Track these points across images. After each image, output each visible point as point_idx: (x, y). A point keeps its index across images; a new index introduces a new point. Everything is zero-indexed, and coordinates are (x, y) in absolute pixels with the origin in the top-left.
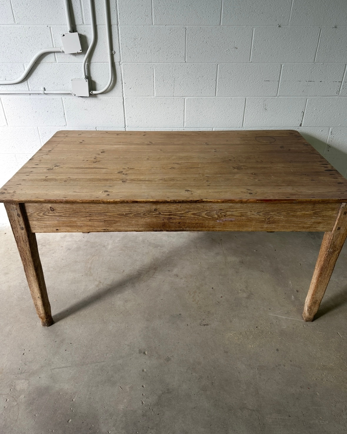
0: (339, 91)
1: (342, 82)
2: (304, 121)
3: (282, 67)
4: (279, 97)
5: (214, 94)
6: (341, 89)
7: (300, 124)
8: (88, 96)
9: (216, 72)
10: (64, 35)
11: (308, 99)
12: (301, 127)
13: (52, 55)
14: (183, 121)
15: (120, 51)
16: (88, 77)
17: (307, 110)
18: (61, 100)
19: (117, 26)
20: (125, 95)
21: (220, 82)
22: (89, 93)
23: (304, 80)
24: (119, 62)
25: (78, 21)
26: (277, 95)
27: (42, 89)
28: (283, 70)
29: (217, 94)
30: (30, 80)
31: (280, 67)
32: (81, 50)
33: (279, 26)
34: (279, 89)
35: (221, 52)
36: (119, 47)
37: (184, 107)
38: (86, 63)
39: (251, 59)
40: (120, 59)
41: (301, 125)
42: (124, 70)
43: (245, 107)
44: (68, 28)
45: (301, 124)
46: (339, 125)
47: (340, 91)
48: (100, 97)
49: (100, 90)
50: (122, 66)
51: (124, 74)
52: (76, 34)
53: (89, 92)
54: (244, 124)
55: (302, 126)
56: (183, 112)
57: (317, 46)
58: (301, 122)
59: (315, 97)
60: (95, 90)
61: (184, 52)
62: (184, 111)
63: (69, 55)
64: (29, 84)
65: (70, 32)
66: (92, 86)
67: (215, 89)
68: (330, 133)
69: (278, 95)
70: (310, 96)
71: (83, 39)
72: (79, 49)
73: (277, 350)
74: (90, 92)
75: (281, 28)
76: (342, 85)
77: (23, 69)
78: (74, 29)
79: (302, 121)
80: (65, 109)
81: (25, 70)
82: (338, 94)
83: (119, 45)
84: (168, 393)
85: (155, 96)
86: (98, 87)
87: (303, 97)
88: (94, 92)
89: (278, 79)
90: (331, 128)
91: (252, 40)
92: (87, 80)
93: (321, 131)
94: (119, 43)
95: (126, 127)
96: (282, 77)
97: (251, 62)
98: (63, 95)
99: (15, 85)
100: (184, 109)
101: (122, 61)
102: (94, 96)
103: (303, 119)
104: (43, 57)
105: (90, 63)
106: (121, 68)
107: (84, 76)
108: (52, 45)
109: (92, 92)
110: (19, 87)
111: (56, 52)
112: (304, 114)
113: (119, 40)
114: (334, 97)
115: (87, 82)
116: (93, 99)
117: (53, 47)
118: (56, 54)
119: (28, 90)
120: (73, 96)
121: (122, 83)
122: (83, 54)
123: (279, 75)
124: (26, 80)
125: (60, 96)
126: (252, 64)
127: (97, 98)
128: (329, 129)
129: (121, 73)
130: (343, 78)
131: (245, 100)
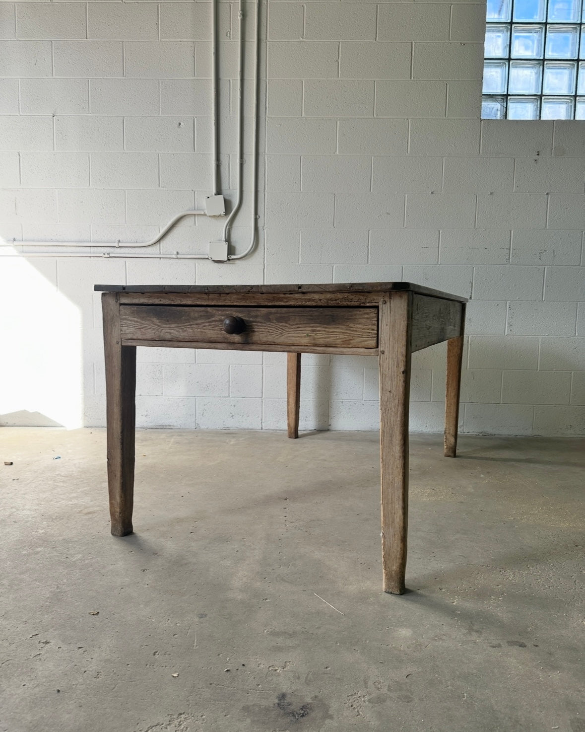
0: (509, 259)
1: (510, 249)
2: (474, 294)
3: (441, 232)
4: (441, 265)
5: (366, 261)
6: (511, 257)
8: (225, 259)
9: (368, 237)
10: (208, 198)
11: (475, 268)
12: (471, 301)
13: (193, 218)
15: (264, 216)
16: (228, 240)
17: (475, 280)
18: (194, 266)
19: (264, 191)
20: (267, 261)
21: (373, 249)
22: (228, 257)
23: (467, 247)
24: (263, 227)
25: (225, 186)
27: (175, 253)
28: (442, 236)
29: (369, 262)
30: (163, 243)
31: (438, 233)
32: (224, 213)
33: (432, 193)
34: (439, 256)
35: (373, 217)
36: (264, 211)
37: (333, 275)
38: (227, 227)
40: (265, 223)
41: (471, 298)
42: (268, 236)
44: (214, 191)
45: (471, 296)
46: (517, 298)
47: (511, 260)
48: (237, 262)
49: (238, 255)
50: (266, 231)
51: (267, 239)
52: (221, 197)
53: (228, 255)
55: (473, 299)
57: (476, 211)
59: (482, 265)
60: (234, 254)
61: (333, 217)
63: (210, 218)
64: (161, 247)
65: (215, 195)
66: (231, 250)
67: (367, 256)
68: (508, 307)
69: (439, 263)
70: (476, 264)
71: (227, 204)
72: (222, 210)
75: (434, 195)
76: (511, 252)
77: (158, 232)
78: (219, 192)
79: (471, 293)
80: (197, 276)
81: (159, 232)
82: (508, 262)
83: (264, 209)
85: (300, 262)
86: (237, 252)
87: (469, 266)
88: (233, 257)
89: (438, 246)
90: (508, 302)
91: (405, 205)
92: (227, 243)
93: (496, 305)
94: (264, 208)
96: (441, 244)
97: (406, 228)
98: (197, 260)
99: (145, 249)
100: (333, 278)
101: (266, 226)
102: (231, 262)
103: (472, 290)
104: (182, 220)
105: (231, 228)
106: (264, 233)
107: (223, 239)
108: (194, 209)
109: (230, 257)
110: (149, 250)
111: (198, 215)
112: (472, 285)
113: (264, 205)
114: (504, 266)
115: (227, 245)
116: (231, 265)
117: (195, 209)
118: (196, 217)
119: (159, 253)
120: (210, 261)
121: (264, 249)
122: (225, 217)
123: (437, 241)
124: (158, 243)
125: (193, 261)
126: (406, 229)
127: (234, 263)
128: (506, 303)
129: (264, 239)
130: (510, 244)
131: (401, 268)
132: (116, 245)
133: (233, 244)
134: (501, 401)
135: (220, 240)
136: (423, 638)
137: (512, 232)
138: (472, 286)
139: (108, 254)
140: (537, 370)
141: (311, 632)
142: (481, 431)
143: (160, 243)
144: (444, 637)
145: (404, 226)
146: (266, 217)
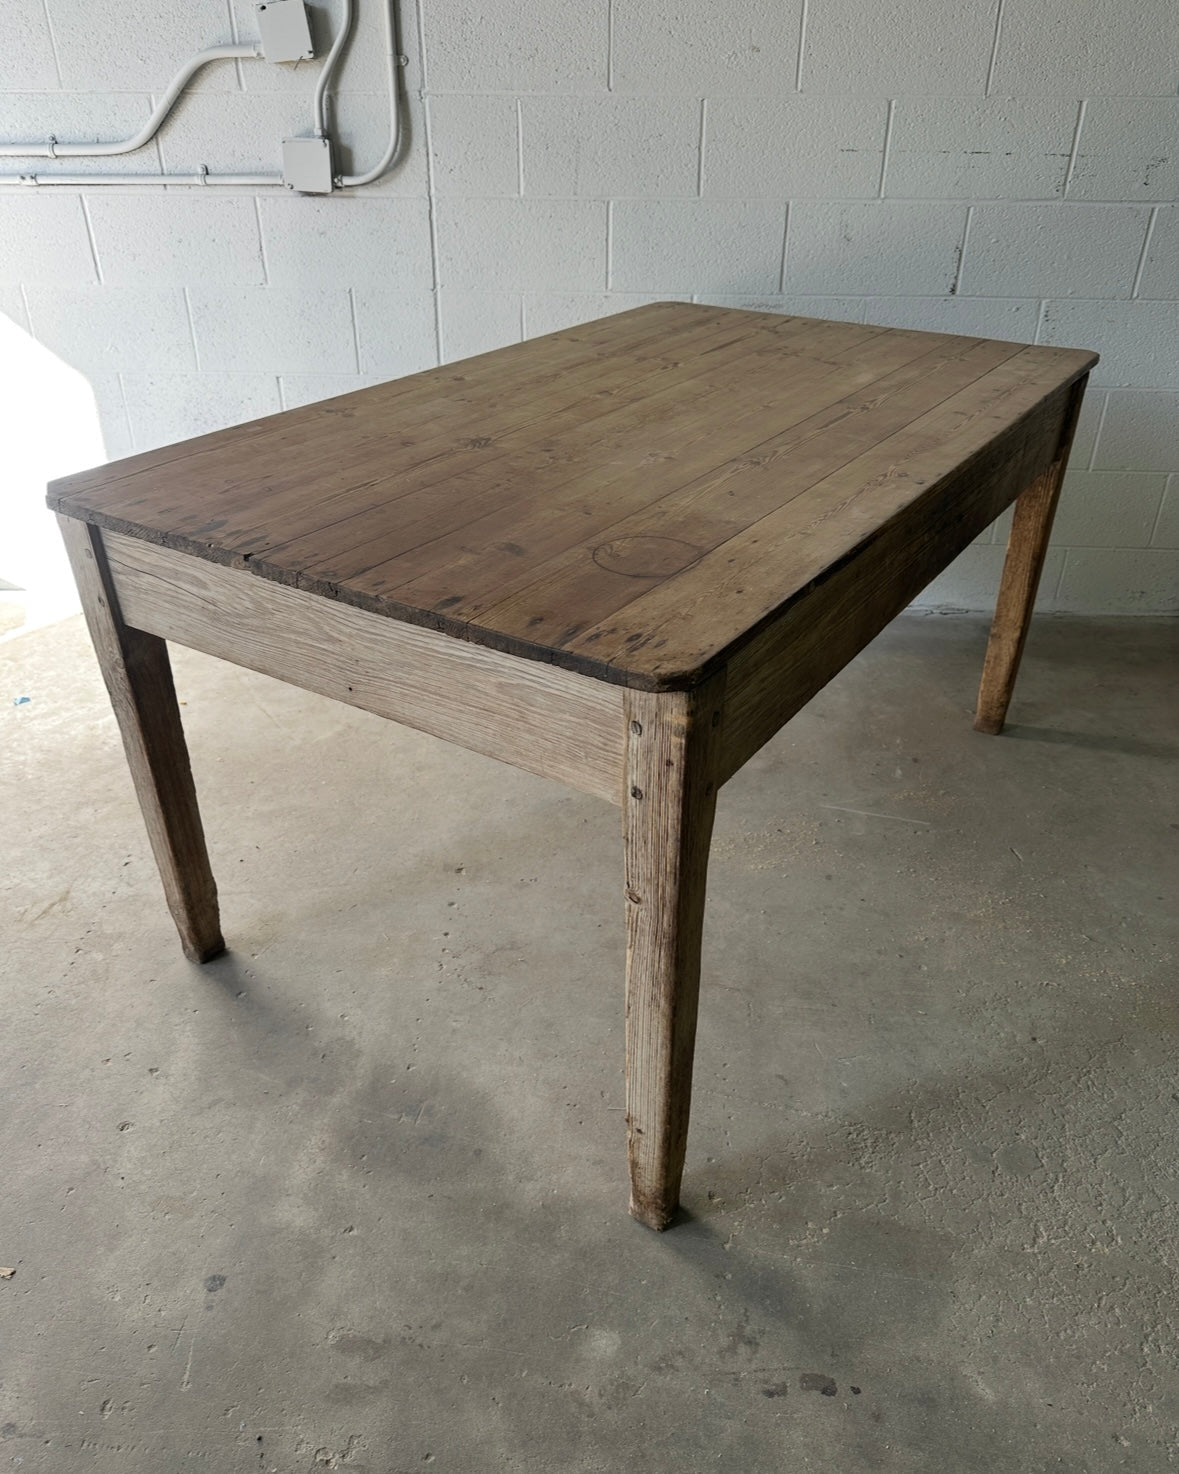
0: (1065, 184)
1: (1070, 156)
2: (963, 279)
3: (893, 106)
4: (887, 201)
5: (695, 189)
6: (1069, 179)
7: (951, 286)
8: (328, 188)
9: (699, 121)
10: (264, 8)
11: (972, 209)
12: (953, 297)
13: (231, 67)
14: (604, 272)
15: (421, 57)
16: (331, 134)
17: (969, 242)
18: (251, 204)
20: (436, 188)
21: (712, 154)
22: (333, 182)
23: (959, 149)
24: (420, 92)
26: (879, 195)
27: (200, 171)
28: (895, 116)
29: (702, 189)
30: (166, 140)
31: (887, 109)
32: (310, 52)
34: (885, 174)
35: (713, 61)
36: (420, 44)
37: (607, 228)
38: (325, 93)
39: (799, 84)
40: (423, 80)
41: (953, 291)
42: (433, 116)
43: (786, 232)
45: (954, 286)
46: (1070, 291)
47: (1068, 185)
48: (360, 192)
49: (359, 175)
50: (427, 101)
51: (432, 126)
53: (333, 178)
54: (784, 283)
55: (958, 292)
56: (604, 243)
57: (994, 44)
58: (953, 281)
59: (991, 203)
60: (350, 173)
61: (606, 60)
62: (607, 240)
63: (277, 69)
64: (162, 153)
66: (341, 163)
67: (696, 175)
68: (1041, 316)
69: (882, 196)
70: (978, 199)
71: (317, 23)
72: (305, 44)
73: (829, 877)
74: (336, 180)
76: (1073, 166)
77: (148, 110)
79: (956, 278)
80: (262, 234)
81: (152, 112)
82: (1059, 193)
83: (420, 37)
84: (511, 949)
85: (522, 193)
86: (358, 165)
87: (958, 203)
88: (347, 181)
89: (882, 145)
90: (1044, 302)
91: (801, 24)
92: (327, 141)
93: (1014, 309)
94: (419, 32)
95: (439, 287)
96: (893, 136)
97: (801, 91)
98: (257, 189)
99: (123, 158)
100: (607, 234)
101: (427, 88)
102: (345, 192)
103: (958, 270)
104: (205, 73)
105: (336, 94)
106: (424, 108)
107: (318, 132)
108: (230, 40)
109: (341, 181)
110: (134, 163)
111: (242, 58)
112: (961, 254)
113: (419, 23)
114: (1048, 203)
115: (326, 152)
116: (345, 201)
117: (234, 43)
118: (240, 65)
119: (159, 172)
120: (286, 191)
121: (428, 154)
122: (316, 62)
123: (883, 131)
124: (154, 142)
125: (250, 191)
126: (802, 96)
127: (353, 197)
128: (1040, 305)
129: (425, 125)
130: (1074, 141)
131: (784, 208)
132: (46, 151)
133: (345, 141)
134: (994, 540)
135: (309, 134)
136: (636, 1363)
137: (1085, 104)
138: (960, 260)
139: (32, 178)
140: (1088, 469)
142: (937, 603)
143: (157, 138)
144: (679, 1362)
145: (796, 87)
146: (425, 59)
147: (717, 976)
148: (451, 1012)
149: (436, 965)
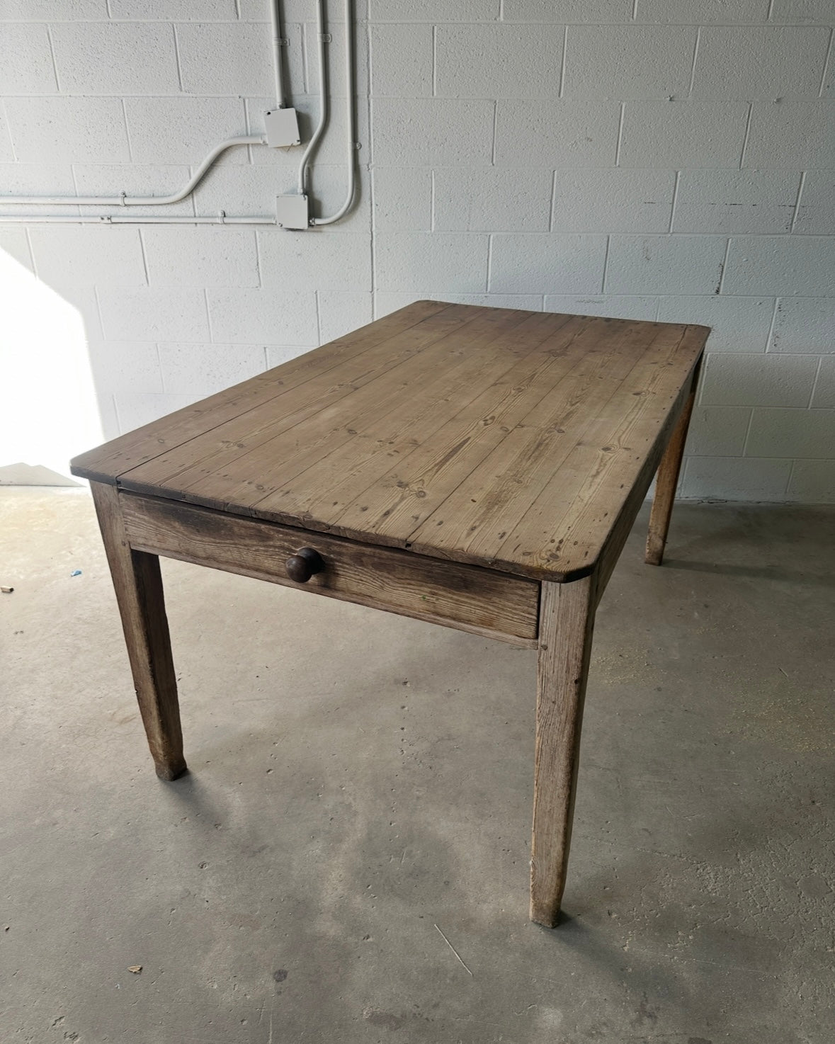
0: (791, 224)
1: (795, 206)
2: (725, 283)
3: (679, 175)
4: (674, 235)
5: (547, 227)
6: (795, 221)
7: (716, 289)
8: (305, 226)
9: (551, 184)
10: (269, 113)
11: (730, 240)
12: (718, 296)
13: (245, 150)
14: (485, 281)
15: (370, 144)
16: (308, 191)
17: (728, 260)
18: (253, 236)
19: (368, 97)
20: (376, 226)
21: (560, 205)
22: (309, 222)
23: (722, 202)
24: (368, 165)
25: (297, 89)
26: (669, 231)
27: (220, 214)
28: (680, 181)
29: (552, 227)
30: (198, 197)
31: (675, 177)
32: (298, 141)
33: (671, 100)
34: (673, 218)
35: (561, 147)
36: (370, 136)
37: (489, 252)
38: (306, 166)
39: (618, 162)
40: (370, 158)
41: (718, 292)
42: (376, 181)
43: (607, 255)
44: (278, 100)
45: (718, 288)
46: (795, 292)
47: (794, 225)
48: (325, 229)
49: (325, 218)
50: (372, 171)
51: (376, 187)
52: (292, 111)
53: (309, 220)
54: (605, 287)
55: (721, 293)
56: (486, 262)
57: (745, 136)
58: (718, 285)
59: (743, 236)
60: (320, 216)
61: (491, 147)
62: (488, 260)
63: (275, 151)
64: (195, 204)
65: (282, 107)
66: (314, 210)
67: (548, 218)
68: (776, 308)
69: (671, 232)
70: (734, 234)
71: (303, 122)
72: (295, 136)
74: (311, 221)
75: (674, 103)
76: (797, 212)
77: (188, 177)
78: (287, 103)
79: (720, 283)
80: (259, 254)
81: (190, 178)
82: (788, 230)
83: (370, 132)
84: (449, 739)
85: (433, 229)
86: (325, 211)
87: (721, 236)
88: (318, 221)
89: (671, 199)
90: (778, 299)
91: (620, 124)
92: (306, 196)
93: (758, 304)
94: (369, 128)
95: (375, 290)
96: (679, 195)
97: (619, 166)
98: (257, 227)
99: (169, 207)
100: (488, 256)
101: (373, 163)
102: (314, 229)
103: (721, 279)
104: (227, 153)
105: (313, 166)
106: (370, 175)
107: (300, 190)
108: (245, 133)
109: (314, 221)
110: (176, 210)
111: (252, 144)
112: (723, 269)
113: (369, 123)
114: (781, 236)
115: (306, 201)
116: (315, 234)
117: (247, 135)
118: (251, 148)
119: (193, 215)
120: (278, 228)
121: (371, 205)
122: (301, 147)
123: (672, 191)
124: (190, 196)
125: (252, 228)
126: (620, 169)
127: (321, 232)
128: (775, 300)
129: (371, 186)
130: (797, 198)
131: (606, 239)
132: (119, 201)
133: (317, 196)
134: (744, 454)
135: (293, 192)
136: (575, 1031)
137: (805, 174)
138: (722, 272)
139: (109, 219)
140: (807, 407)
141: (425, 1016)
142: (706, 496)
143: (193, 197)
144: (605, 1030)
145: (616, 163)
146: (372, 145)
147: (593, 760)
148: (414, 784)
149: (399, 751)
